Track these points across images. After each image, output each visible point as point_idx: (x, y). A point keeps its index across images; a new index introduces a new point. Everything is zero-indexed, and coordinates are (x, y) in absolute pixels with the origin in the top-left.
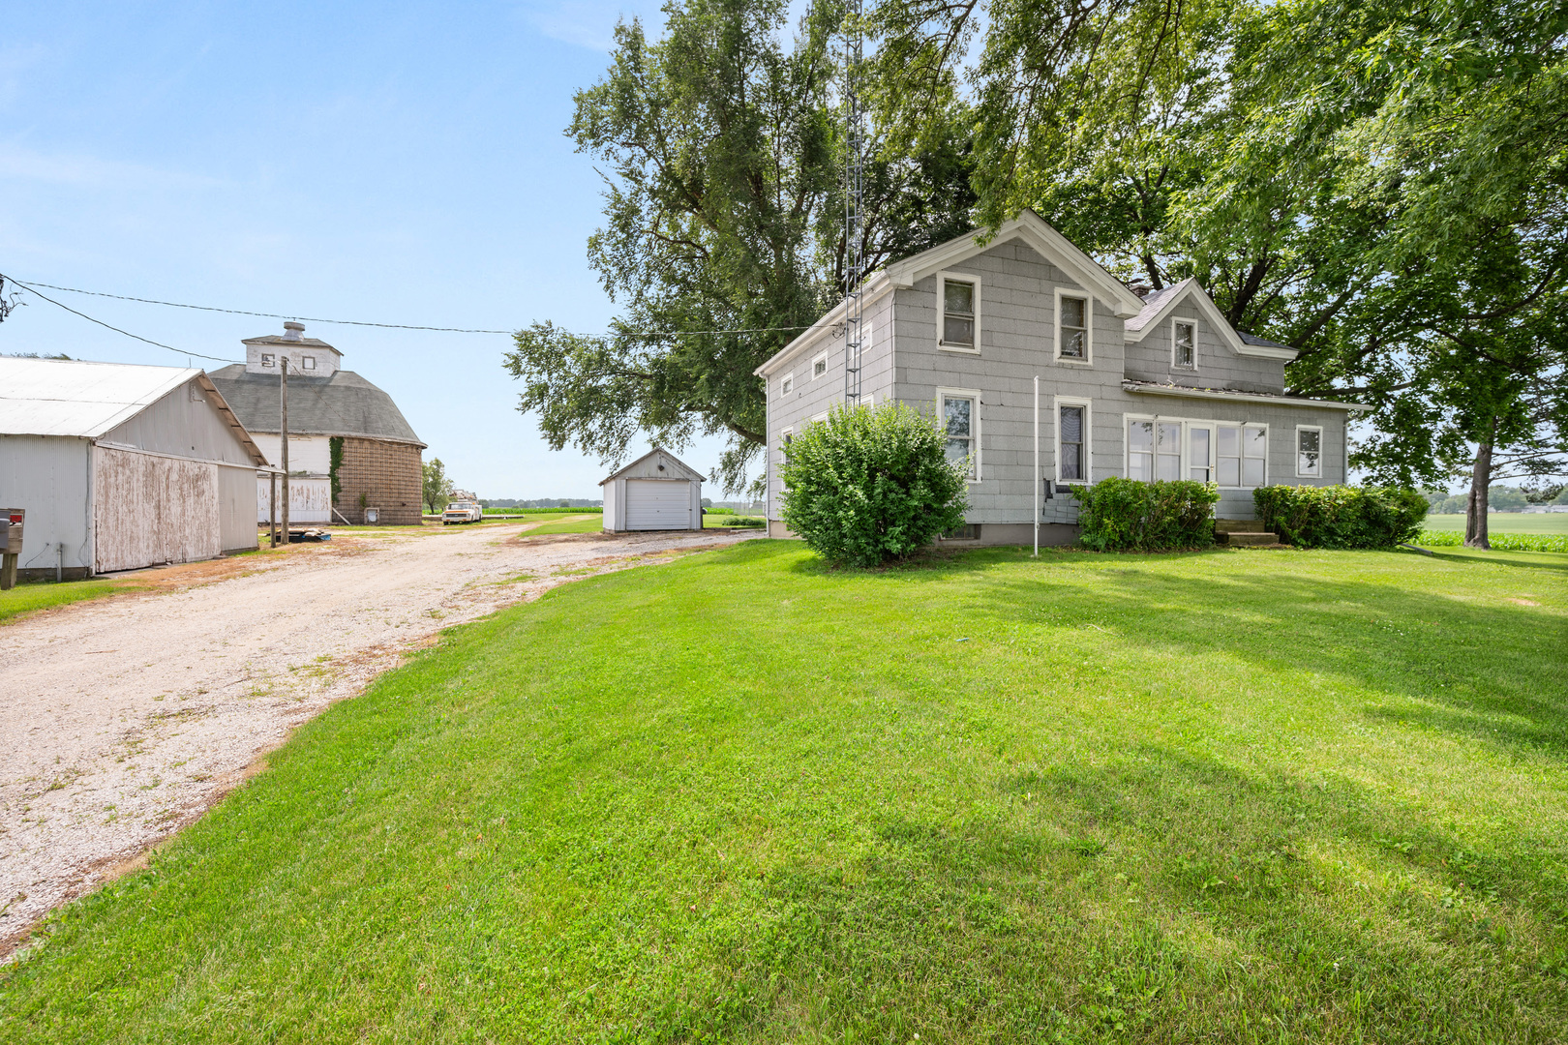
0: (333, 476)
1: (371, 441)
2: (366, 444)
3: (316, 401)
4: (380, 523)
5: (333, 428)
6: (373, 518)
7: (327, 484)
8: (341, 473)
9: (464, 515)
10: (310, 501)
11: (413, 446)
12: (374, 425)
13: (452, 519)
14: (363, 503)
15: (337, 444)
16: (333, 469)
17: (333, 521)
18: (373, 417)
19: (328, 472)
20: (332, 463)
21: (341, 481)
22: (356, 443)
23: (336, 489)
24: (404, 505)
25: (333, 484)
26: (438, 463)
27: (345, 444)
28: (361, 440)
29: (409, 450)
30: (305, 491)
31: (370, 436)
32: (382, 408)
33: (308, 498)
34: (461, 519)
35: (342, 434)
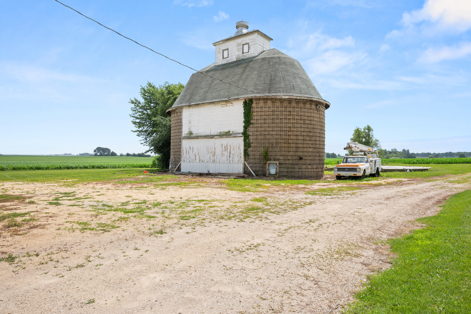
0: (245, 135)
1: (274, 100)
2: (269, 103)
3: (242, 74)
4: (278, 176)
5: (246, 91)
6: (273, 171)
7: (240, 141)
8: (251, 130)
9: (354, 169)
10: (231, 155)
11: (311, 101)
12: (277, 85)
13: (342, 173)
14: (266, 157)
15: (248, 105)
16: (245, 128)
17: (245, 172)
18: (277, 79)
19: (241, 130)
20: (245, 122)
21: (251, 137)
22: (261, 103)
23: (247, 145)
24: (301, 159)
25: (245, 140)
26: (369, 129)
27: (254, 105)
28: (266, 100)
29: (308, 106)
30: (229, 148)
31: (272, 95)
32: (287, 71)
33: (230, 153)
34: (351, 174)
35: (250, 96)
